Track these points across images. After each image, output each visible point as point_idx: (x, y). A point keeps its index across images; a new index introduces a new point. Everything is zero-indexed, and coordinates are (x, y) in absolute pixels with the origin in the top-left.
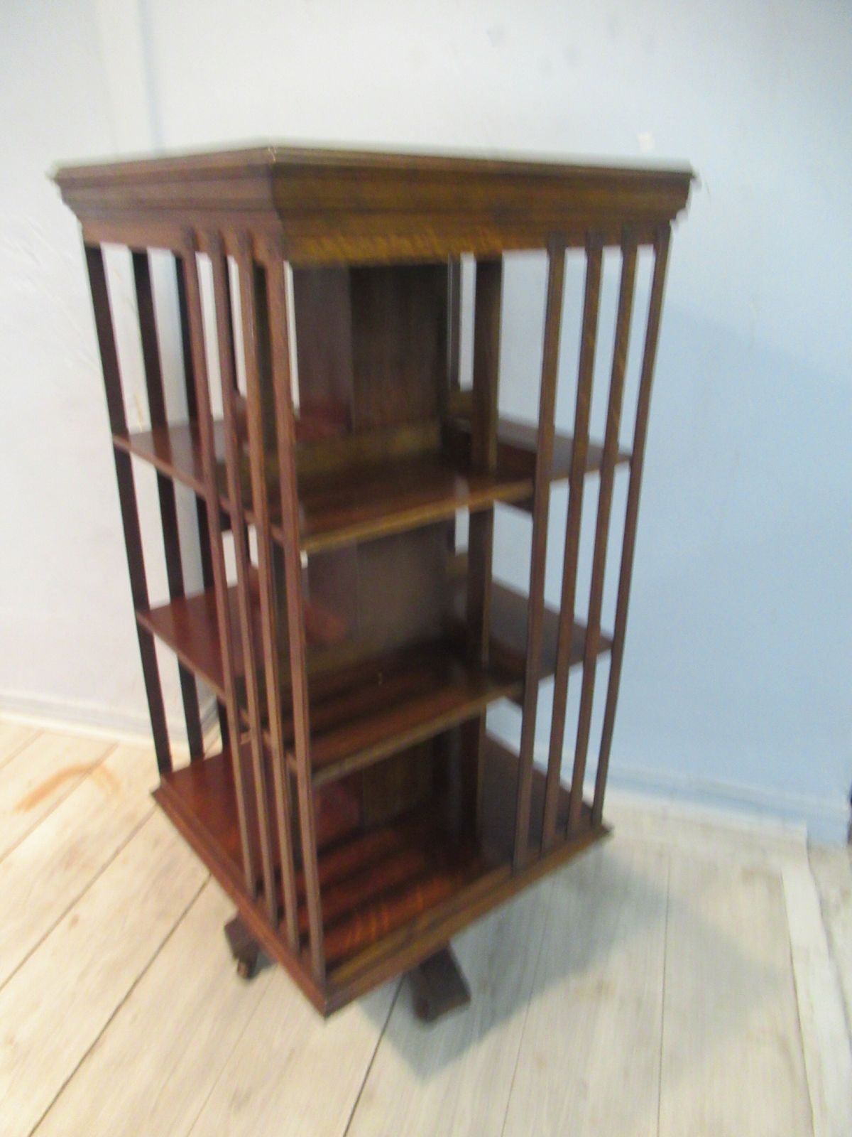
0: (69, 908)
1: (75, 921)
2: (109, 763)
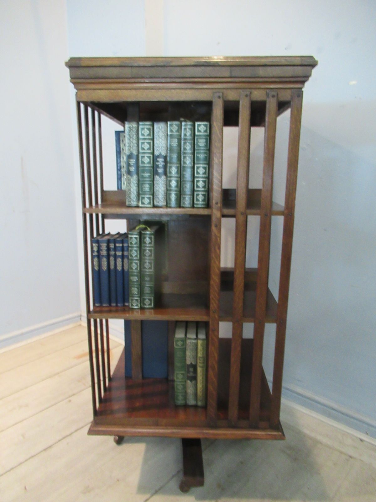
0: (70, 397)
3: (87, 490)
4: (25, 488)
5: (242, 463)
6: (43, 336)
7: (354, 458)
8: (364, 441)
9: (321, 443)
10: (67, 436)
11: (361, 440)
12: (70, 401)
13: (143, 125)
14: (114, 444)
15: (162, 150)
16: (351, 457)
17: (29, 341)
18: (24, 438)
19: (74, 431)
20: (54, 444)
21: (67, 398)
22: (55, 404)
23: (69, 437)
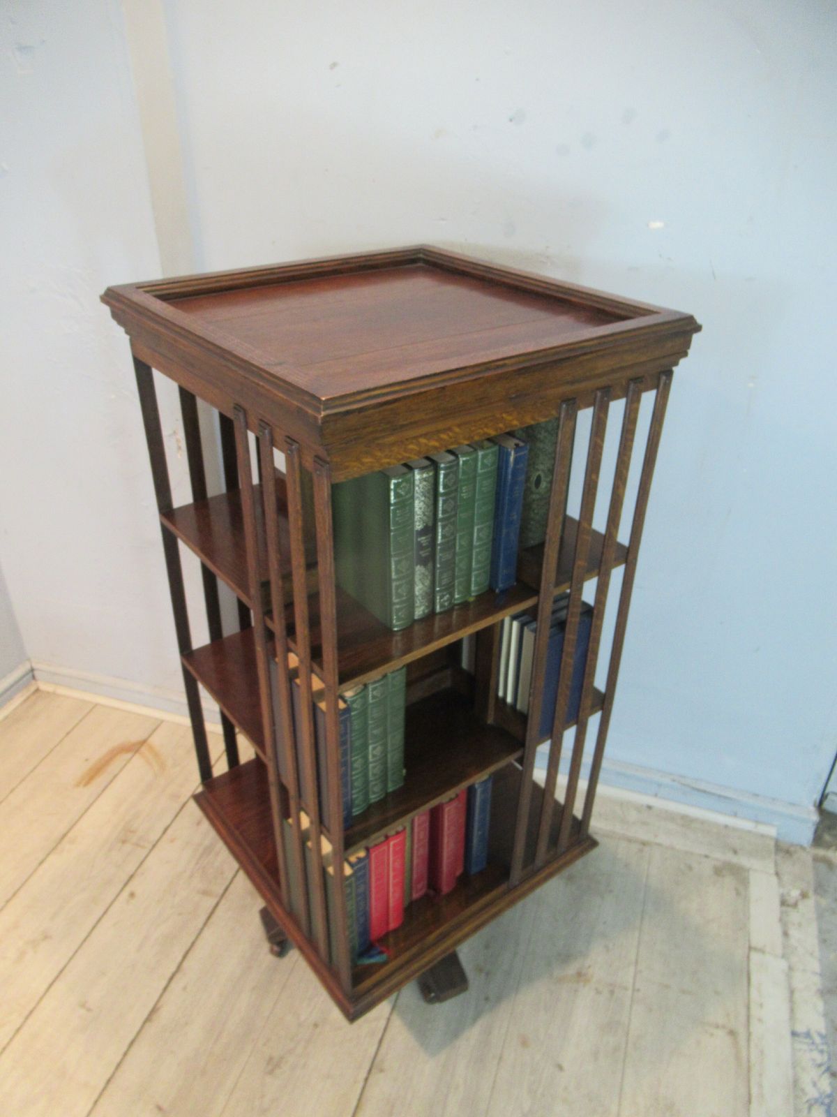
0: (126, 884)
1: (132, 895)
2: (155, 740)
3: (273, 1064)
7: (650, 844)
16: (643, 843)
18: (89, 1010)
19: (180, 958)
20: (158, 1001)
21: (122, 890)
22: (105, 913)
23: (178, 976)
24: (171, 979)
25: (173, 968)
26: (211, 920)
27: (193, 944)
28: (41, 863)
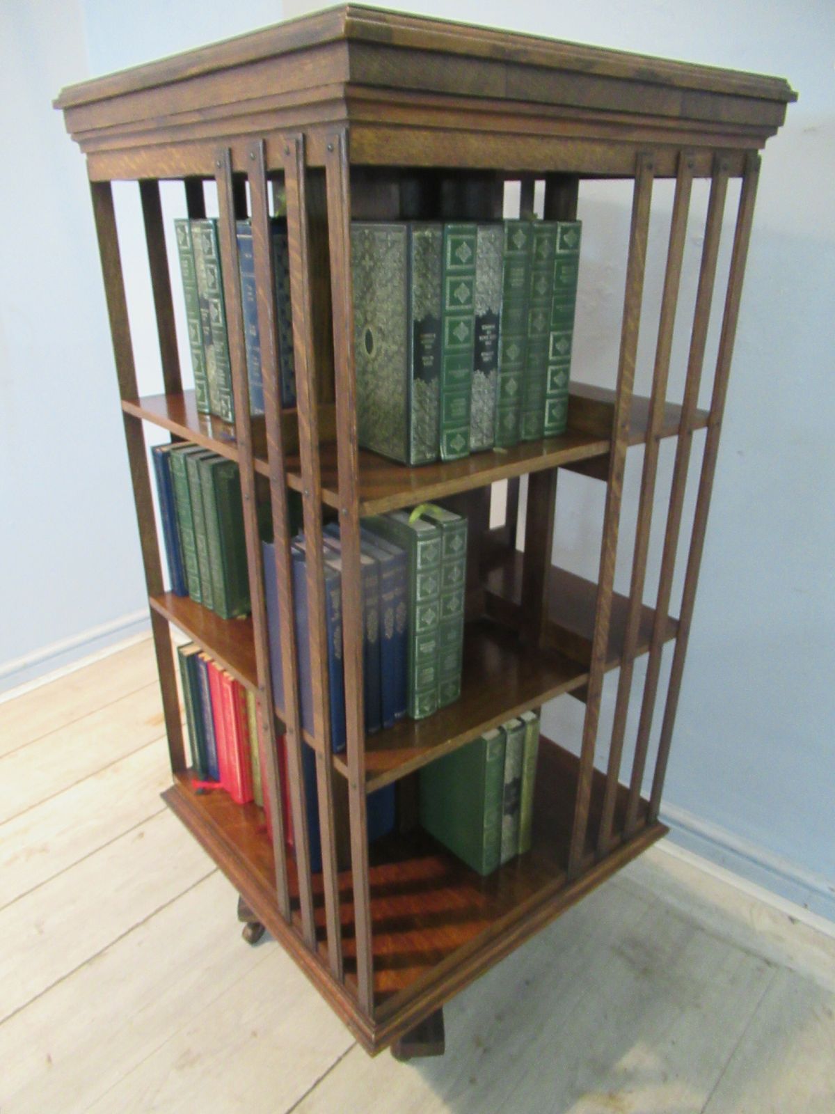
3: (187, 1060)
4: (49, 1059)
5: (527, 983)
6: (76, 666)
7: (776, 965)
8: (799, 921)
9: (703, 930)
10: (137, 925)
11: (792, 920)
12: (141, 835)
13: (453, 232)
14: (243, 943)
15: (492, 301)
16: (768, 963)
17: (43, 680)
18: (41, 932)
19: (152, 911)
20: (107, 948)
21: (135, 827)
22: (108, 844)
23: (142, 928)
24: (132, 929)
25: (139, 920)
26: (202, 884)
27: (173, 900)
28: (78, 782)
